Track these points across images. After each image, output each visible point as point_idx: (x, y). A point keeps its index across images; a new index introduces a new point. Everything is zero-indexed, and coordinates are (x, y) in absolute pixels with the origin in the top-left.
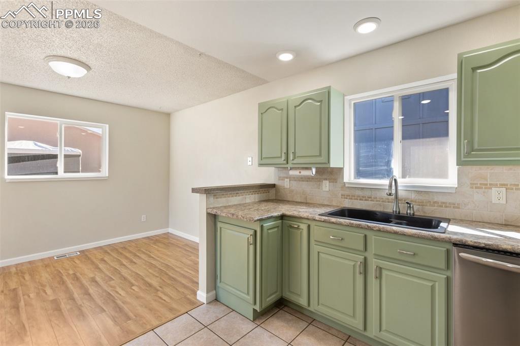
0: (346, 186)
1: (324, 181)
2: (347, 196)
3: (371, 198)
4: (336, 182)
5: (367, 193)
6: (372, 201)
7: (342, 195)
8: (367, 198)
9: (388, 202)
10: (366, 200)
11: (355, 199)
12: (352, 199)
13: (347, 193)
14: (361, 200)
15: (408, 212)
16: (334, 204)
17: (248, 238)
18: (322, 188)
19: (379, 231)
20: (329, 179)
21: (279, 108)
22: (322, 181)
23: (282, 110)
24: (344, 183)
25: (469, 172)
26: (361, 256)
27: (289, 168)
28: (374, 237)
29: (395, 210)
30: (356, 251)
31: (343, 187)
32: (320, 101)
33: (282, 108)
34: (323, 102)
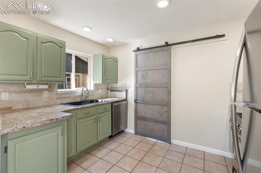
0: (58, 93)
3: (70, 97)
4: (53, 91)
5: (68, 95)
6: (71, 98)
7: (56, 98)
8: (68, 97)
9: (77, 97)
10: (68, 98)
11: (63, 99)
12: (61, 99)
13: (59, 96)
14: (66, 98)
16: (51, 104)
17: (58, 133)
18: (43, 96)
19: (100, 105)
20: (48, 90)
21: (25, 37)
22: (43, 92)
23: (27, 39)
24: (57, 91)
25: (95, 85)
26: (95, 116)
27: (26, 84)
28: (98, 108)
29: (82, 100)
30: (94, 115)
31: (57, 93)
32: (61, 47)
33: (27, 38)
34: (62, 48)
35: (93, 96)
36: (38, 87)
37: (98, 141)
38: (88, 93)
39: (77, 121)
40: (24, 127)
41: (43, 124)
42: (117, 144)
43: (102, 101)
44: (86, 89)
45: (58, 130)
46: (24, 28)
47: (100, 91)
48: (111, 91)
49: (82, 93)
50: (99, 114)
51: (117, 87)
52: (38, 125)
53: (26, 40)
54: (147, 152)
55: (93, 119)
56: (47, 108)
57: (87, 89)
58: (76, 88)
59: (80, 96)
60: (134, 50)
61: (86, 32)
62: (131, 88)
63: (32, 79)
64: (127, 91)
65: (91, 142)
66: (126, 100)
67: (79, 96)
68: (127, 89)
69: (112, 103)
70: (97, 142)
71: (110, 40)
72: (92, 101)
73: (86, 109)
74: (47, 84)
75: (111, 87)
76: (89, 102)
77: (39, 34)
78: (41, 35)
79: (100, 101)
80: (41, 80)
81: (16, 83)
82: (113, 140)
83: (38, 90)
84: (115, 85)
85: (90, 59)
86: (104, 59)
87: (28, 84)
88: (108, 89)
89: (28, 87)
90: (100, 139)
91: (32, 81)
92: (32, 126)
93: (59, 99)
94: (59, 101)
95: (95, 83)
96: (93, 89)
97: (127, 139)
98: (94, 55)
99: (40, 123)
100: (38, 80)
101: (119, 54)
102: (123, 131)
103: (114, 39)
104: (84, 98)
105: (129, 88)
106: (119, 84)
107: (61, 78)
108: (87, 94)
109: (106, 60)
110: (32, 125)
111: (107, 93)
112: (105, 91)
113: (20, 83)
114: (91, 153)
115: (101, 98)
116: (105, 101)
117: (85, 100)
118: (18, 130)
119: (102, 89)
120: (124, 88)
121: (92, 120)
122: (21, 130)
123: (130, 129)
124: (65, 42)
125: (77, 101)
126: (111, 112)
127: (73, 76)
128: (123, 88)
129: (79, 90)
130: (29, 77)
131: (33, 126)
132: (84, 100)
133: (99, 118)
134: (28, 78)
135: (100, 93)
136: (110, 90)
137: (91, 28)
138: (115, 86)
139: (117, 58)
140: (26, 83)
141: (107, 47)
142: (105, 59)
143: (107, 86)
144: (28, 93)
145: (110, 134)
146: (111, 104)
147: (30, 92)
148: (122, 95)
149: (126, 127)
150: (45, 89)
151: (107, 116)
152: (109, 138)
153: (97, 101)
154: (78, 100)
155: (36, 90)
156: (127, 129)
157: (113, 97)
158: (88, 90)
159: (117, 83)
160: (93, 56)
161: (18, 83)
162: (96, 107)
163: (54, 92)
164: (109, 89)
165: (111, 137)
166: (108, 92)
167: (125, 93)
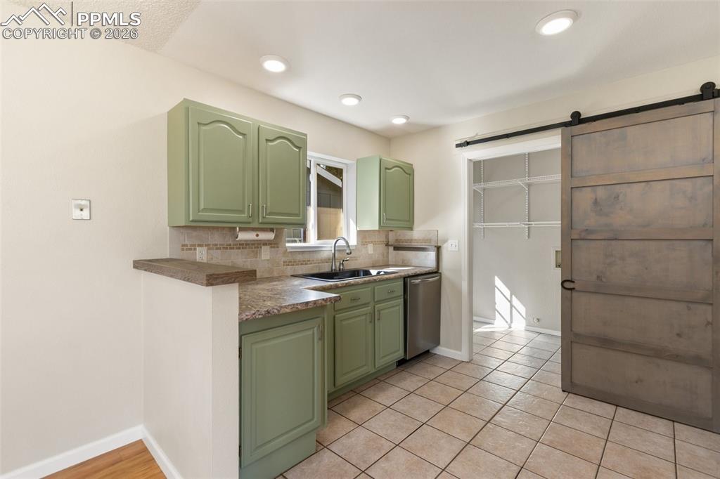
0: (288, 251)
1: (263, 247)
2: (289, 262)
3: (309, 261)
4: (278, 247)
5: (307, 257)
6: (312, 264)
7: (284, 262)
8: (307, 262)
9: (322, 263)
10: (306, 264)
11: (296, 265)
13: (289, 258)
14: (302, 264)
15: (341, 267)
16: (275, 274)
17: (313, 334)
18: (260, 255)
19: (380, 281)
20: (269, 244)
21: (240, 131)
22: (261, 247)
23: (243, 135)
24: (286, 247)
25: (361, 234)
26: (369, 308)
27: (238, 229)
28: (376, 287)
29: (334, 268)
30: (366, 305)
31: (285, 252)
32: (299, 148)
33: (244, 133)
34: (302, 150)
35: (356, 260)
36: (257, 235)
37: (377, 367)
38: (351, 253)
39: (337, 316)
40: (268, 312)
41: (294, 309)
42: (420, 381)
43: (379, 273)
44: (345, 244)
45: (313, 328)
46: (239, 113)
47: (370, 248)
48: (396, 248)
49: (333, 252)
50: (380, 302)
51: (412, 240)
52: (288, 310)
53: (241, 137)
54: (504, 405)
55: (366, 314)
56: (275, 283)
57: (347, 242)
58: (319, 241)
59: (329, 259)
60: (459, 142)
61: (347, 107)
62: (450, 242)
63: (250, 220)
64: (438, 249)
65: (358, 368)
66: (436, 272)
67: (327, 261)
68: (439, 245)
69: (404, 278)
70: (373, 371)
71: (399, 121)
72: (355, 273)
73: (352, 288)
74: (272, 230)
75: (397, 240)
76: (348, 274)
77: (262, 123)
78: (266, 124)
79: (374, 272)
80: (265, 221)
81: (217, 228)
82: (409, 370)
83: (252, 244)
84: (408, 235)
85: (347, 172)
86: (384, 169)
87: (242, 229)
88: (387, 245)
89: (243, 236)
90: (381, 362)
91: (249, 223)
92: (279, 311)
93: (288, 265)
94: (289, 270)
95: (358, 229)
96: (355, 244)
97: (442, 371)
98: (358, 160)
99: (290, 307)
100: (260, 221)
101: (416, 156)
102: (428, 352)
103: (407, 118)
104: (338, 264)
105: (445, 241)
106: (418, 233)
107: (299, 216)
108: (348, 254)
109: (387, 171)
110: (279, 309)
111: (385, 254)
112: (381, 248)
113: (224, 228)
114: (365, 393)
115: (374, 267)
116: (386, 273)
117: (340, 269)
118: (260, 316)
119: (374, 243)
120: (430, 242)
121: (364, 317)
122: (264, 317)
123: (448, 348)
124: (306, 135)
125: (323, 271)
126: (403, 300)
127: (312, 212)
128: (429, 240)
129: (328, 246)
130: (246, 215)
131: (281, 312)
132: (338, 269)
133: (379, 311)
134: (244, 216)
135: (370, 253)
136: (392, 248)
137: (359, 98)
138: (407, 238)
139: (412, 165)
140: (240, 228)
141: (386, 137)
142: (386, 168)
143: (387, 236)
144: (237, 249)
145: (400, 354)
146: (402, 280)
147: (239, 248)
148: (427, 260)
149: (437, 343)
150: (265, 240)
151: (394, 309)
152: (397, 366)
153: (367, 273)
154: (326, 268)
155: (249, 244)
156: (439, 347)
157: (401, 264)
158: (350, 244)
159: (411, 229)
160: (355, 162)
161: (221, 227)
162: (371, 286)
163: (281, 250)
164: (391, 245)
165: (402, 363)
166: (388, 253)
167: (432, 255)
